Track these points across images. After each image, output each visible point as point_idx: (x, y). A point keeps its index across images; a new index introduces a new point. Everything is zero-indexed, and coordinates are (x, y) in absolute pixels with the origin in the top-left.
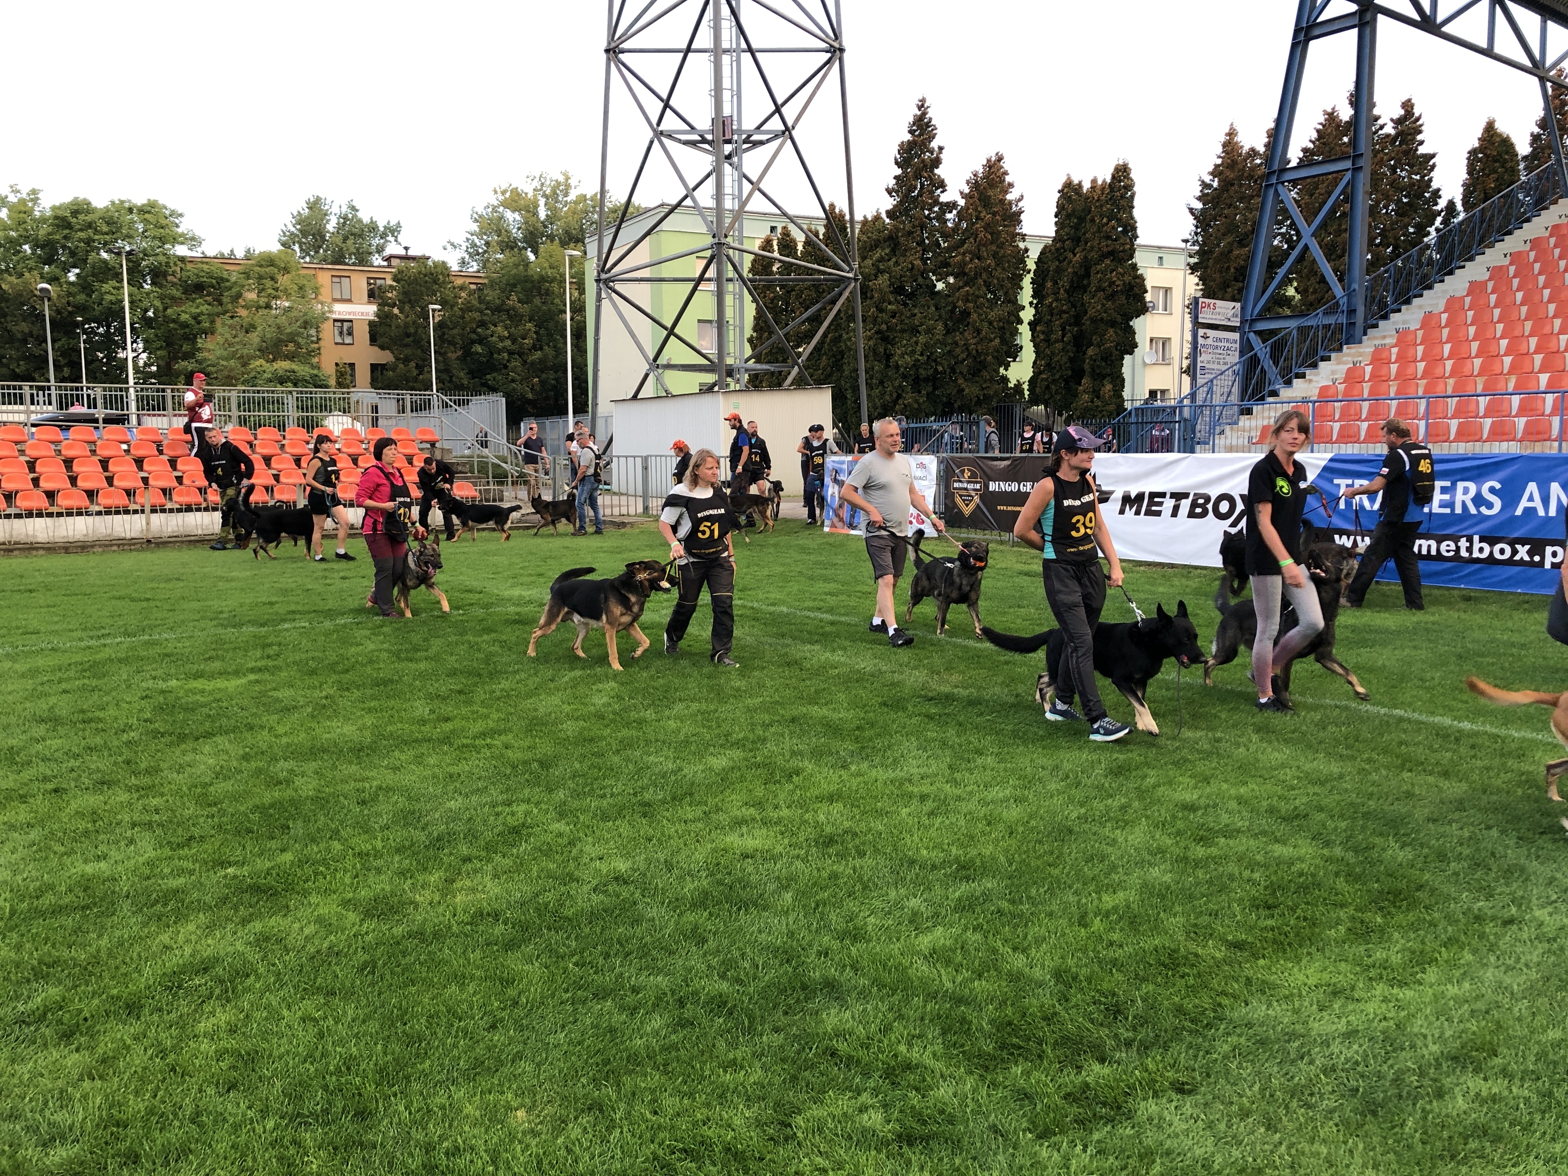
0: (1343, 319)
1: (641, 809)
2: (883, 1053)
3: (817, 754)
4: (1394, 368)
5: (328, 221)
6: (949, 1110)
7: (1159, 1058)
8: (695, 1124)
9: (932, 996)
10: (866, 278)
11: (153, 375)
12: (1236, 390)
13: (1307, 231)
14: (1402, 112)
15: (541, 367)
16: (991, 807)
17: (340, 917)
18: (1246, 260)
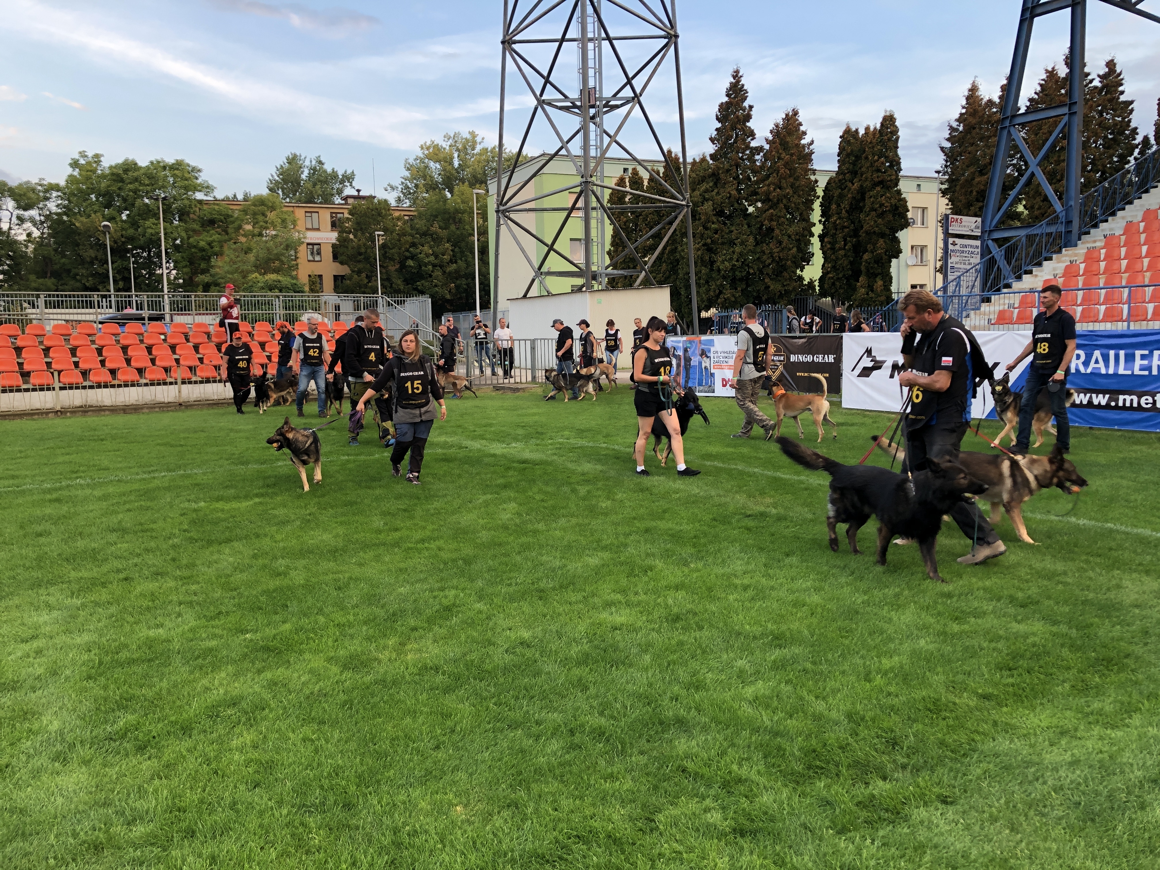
0: (1062, 229)
1: (538, 594)
2: (720, 770)
3: (667, 555)
4: (1103, 264)
5: (302, 172)
6: (770, 812)
7: (927, 778)
8: (584, 818)
9: (756, 730)
10: (695, 204)
11: (180, 286)
12: (978, 283)
13: (1033, 161)
14: (1107, 70)
15: (456, 276)
16: (797, 594)
17: (326, 669)
18: (985, 185)
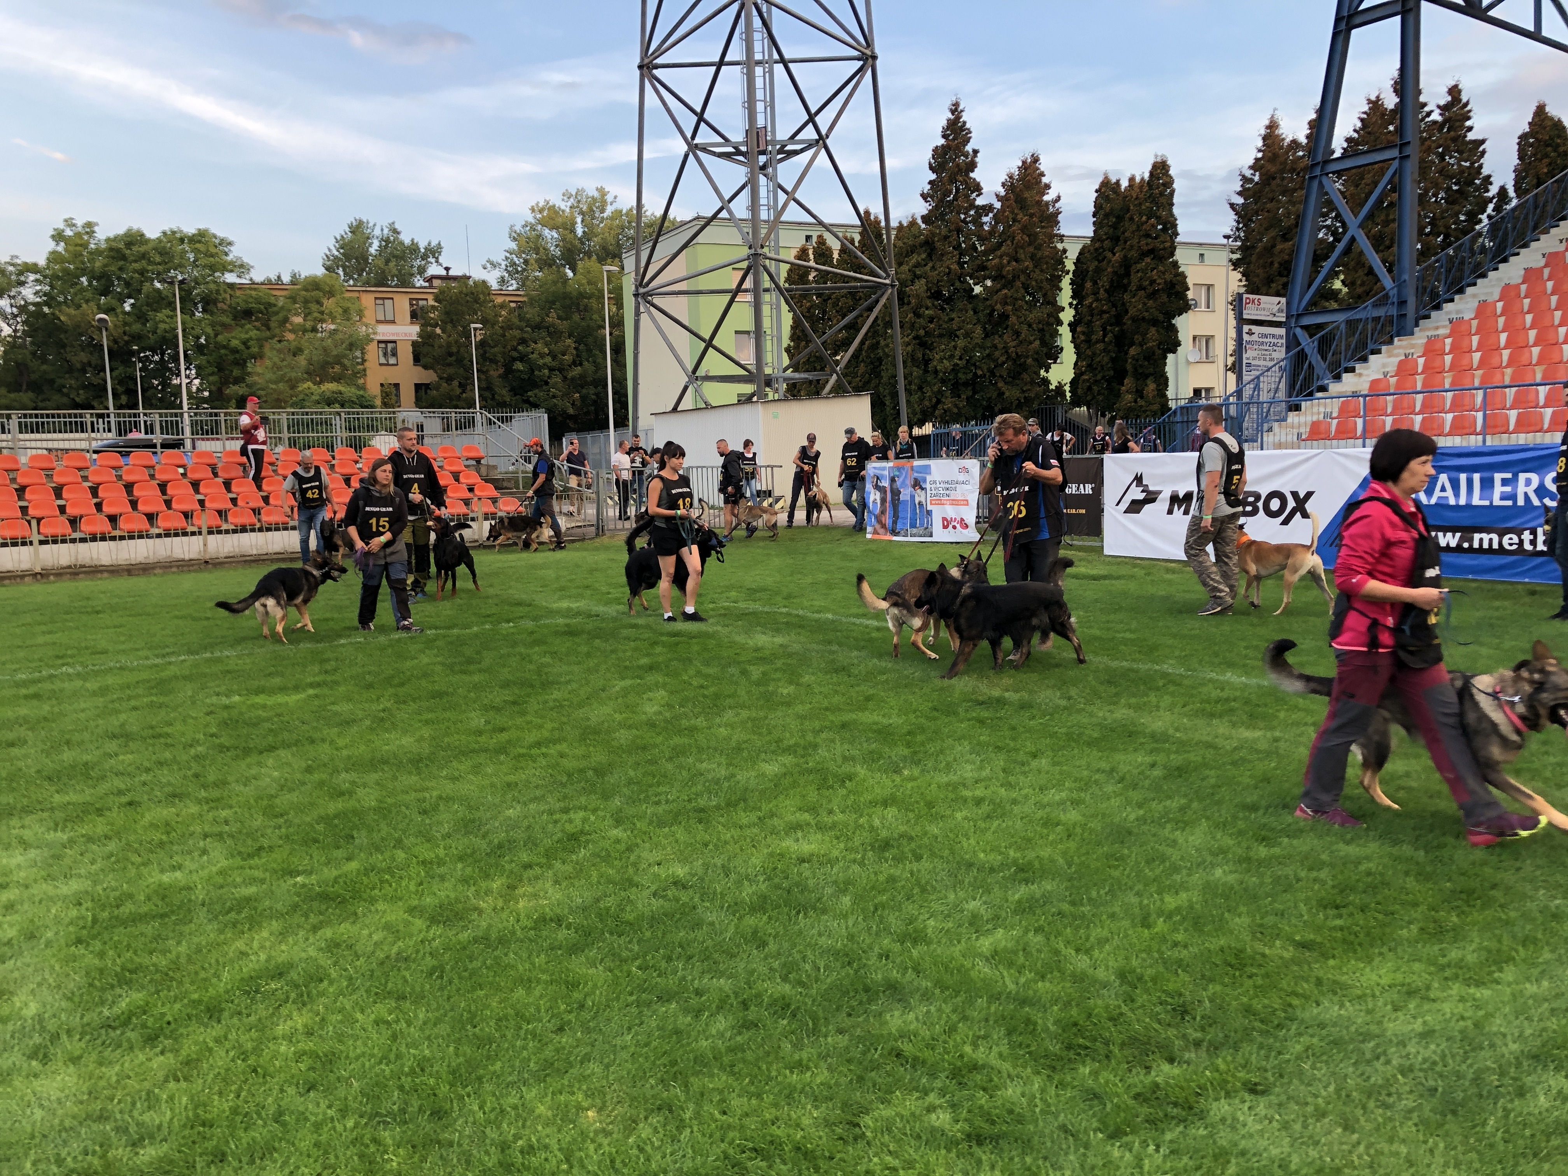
0: (1393, 311)
1: (697, 815)
2: (948, 1053)
3: (872, 758)
4: (1448, 359)
5: (371, 245)
6: (1017, 1110)
7: (1229, 1058)
8: (764, 1123)
9: (995, 997)
10: (903, 284)
11: (205, 400)
12: (1282, 385)
13: (1353, 222)
14: (1449, 98)
15: (580, 383)
16: (1048, 809)
17: (407, 924)
18: (1290, 255)
